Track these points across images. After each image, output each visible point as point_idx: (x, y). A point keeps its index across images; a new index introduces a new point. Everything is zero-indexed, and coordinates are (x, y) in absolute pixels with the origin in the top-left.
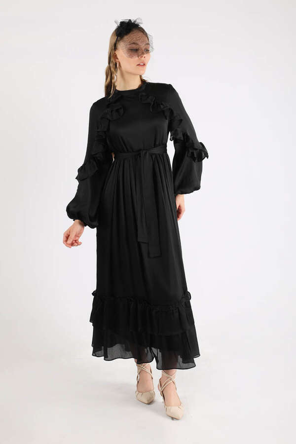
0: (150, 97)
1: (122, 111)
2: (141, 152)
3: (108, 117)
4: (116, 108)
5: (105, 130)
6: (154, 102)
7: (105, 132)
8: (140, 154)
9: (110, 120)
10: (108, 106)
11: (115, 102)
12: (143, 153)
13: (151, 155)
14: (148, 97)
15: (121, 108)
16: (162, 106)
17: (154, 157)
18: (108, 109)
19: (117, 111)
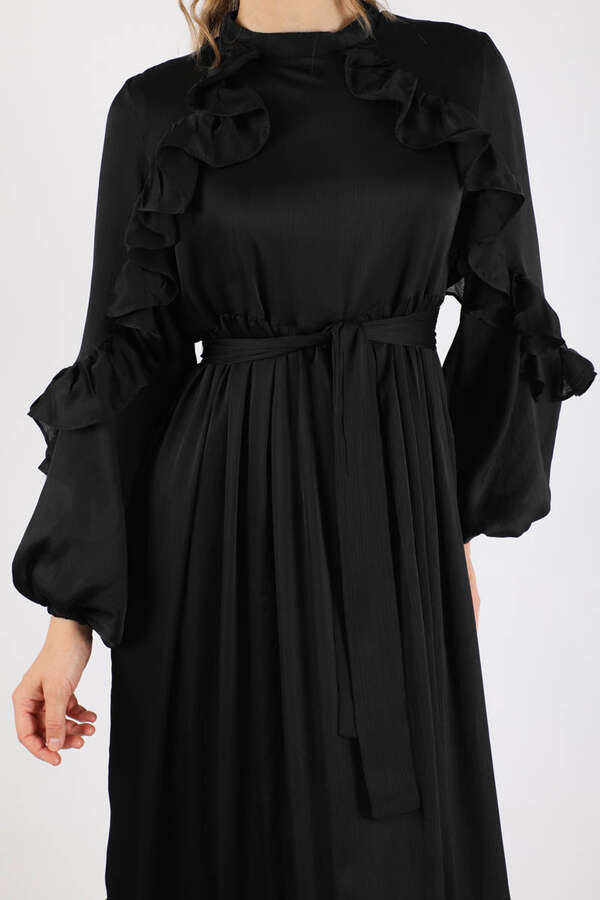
0: (398, 75)
1: (263, 127)
2: (336, 328)
3: (197, 148)
4: (239, 110)
5: (180, 210)
6: (415, 101)
7: (175, 218)
8: (329, 340)
9: (203, 167)
10: (201, 99)
11: (231, 81)
12: (342, 340)
13: (374, 346)
14: (387, 75)
15: (258, 113)
16: (450, 123)
17: (382, 352)
18: (199, 113)
19: (242, 123)
